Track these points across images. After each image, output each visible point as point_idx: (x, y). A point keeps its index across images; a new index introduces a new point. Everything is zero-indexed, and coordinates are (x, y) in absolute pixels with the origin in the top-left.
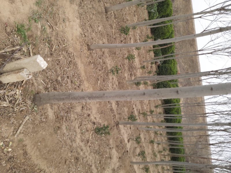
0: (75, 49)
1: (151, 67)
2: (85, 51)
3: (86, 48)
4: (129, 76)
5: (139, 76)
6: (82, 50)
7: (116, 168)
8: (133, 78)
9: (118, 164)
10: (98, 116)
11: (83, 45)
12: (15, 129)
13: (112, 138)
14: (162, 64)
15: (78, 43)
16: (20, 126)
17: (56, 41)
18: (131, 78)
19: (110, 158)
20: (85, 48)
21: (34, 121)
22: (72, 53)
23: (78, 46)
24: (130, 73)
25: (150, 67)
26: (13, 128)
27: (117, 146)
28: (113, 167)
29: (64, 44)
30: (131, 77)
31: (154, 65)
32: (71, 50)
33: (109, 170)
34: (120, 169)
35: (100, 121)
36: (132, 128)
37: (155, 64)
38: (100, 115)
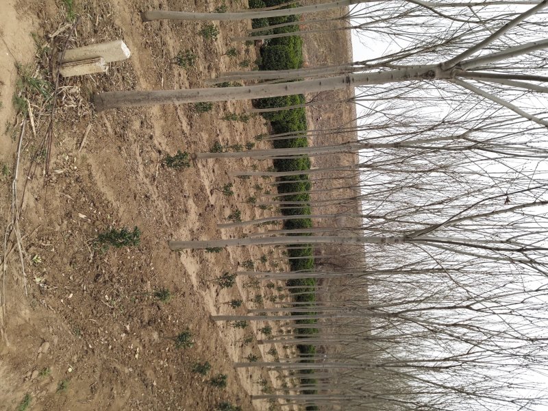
0: (123, 20)
1: (247, 51)
2: (138, 23)
3: (140, 17)
4: (207, 70)
5: (224, 71)
6: (133, 22)
7: (195, 230)
8: (214, 75)
9: (198, 224)
10: (164, 141)
11: (134, 11)
12: (78, 141)
13: (187, 180)
14: (269, 44)
15: (127, 10)
16: (83, 138)
17: (98, 8)
18: (210, 75)
19: (186, 212)
20: (137, 17)
21: (96, 133)
22: (119, 28)
23: (127, 16)
24: (208, 64)
25: (243, 52)
26: (76, 139)
27: (195, 195)
28: (191, 226)
29: (109, 13)
30: (209, 72)
31: (252, 48)
32: (118, 22)
33: (185, 228)
34: (201, 232)
35: (168, 150)
36: (215, 171)
37: (255, 45)
38: (166, 140)
